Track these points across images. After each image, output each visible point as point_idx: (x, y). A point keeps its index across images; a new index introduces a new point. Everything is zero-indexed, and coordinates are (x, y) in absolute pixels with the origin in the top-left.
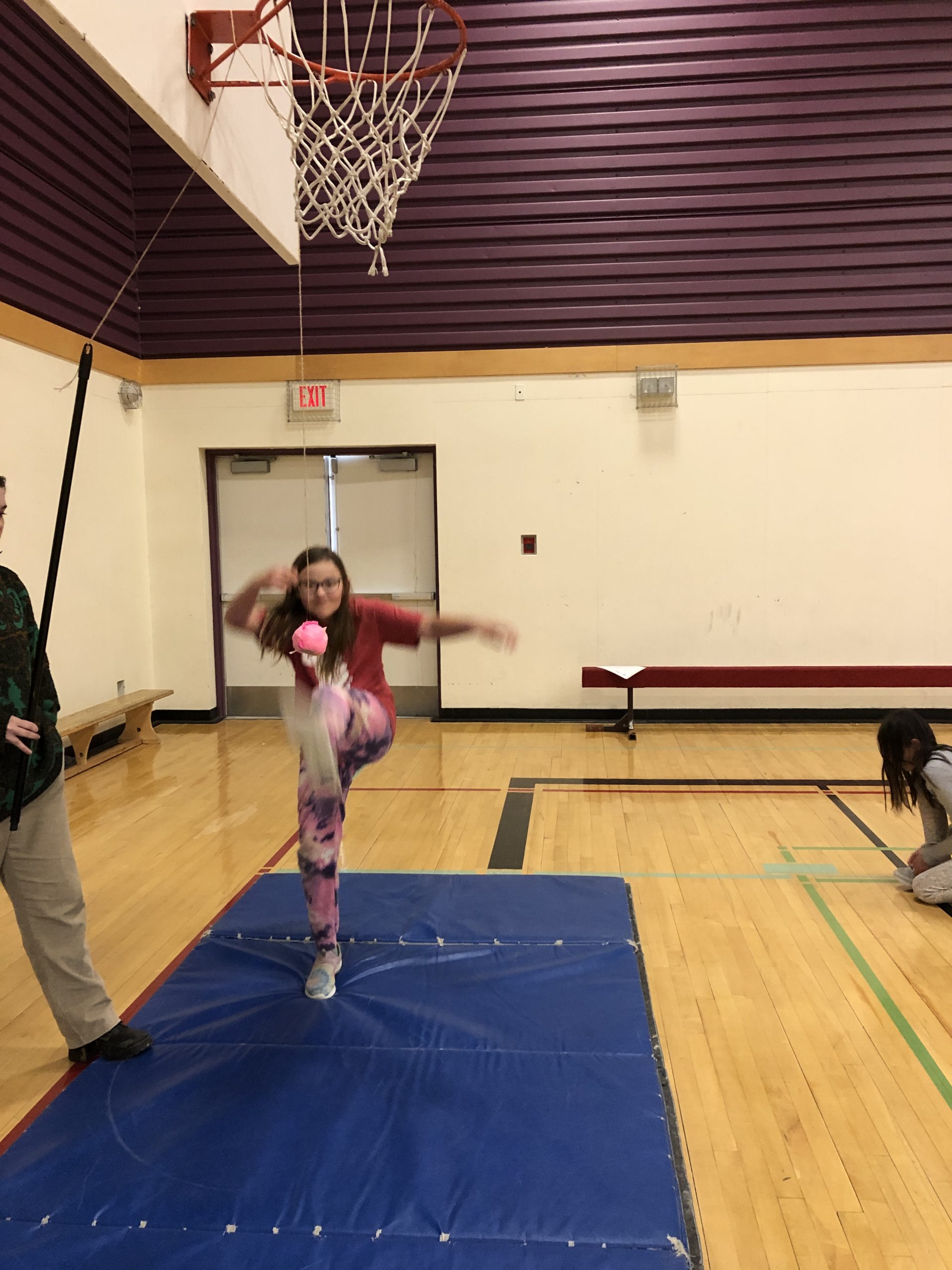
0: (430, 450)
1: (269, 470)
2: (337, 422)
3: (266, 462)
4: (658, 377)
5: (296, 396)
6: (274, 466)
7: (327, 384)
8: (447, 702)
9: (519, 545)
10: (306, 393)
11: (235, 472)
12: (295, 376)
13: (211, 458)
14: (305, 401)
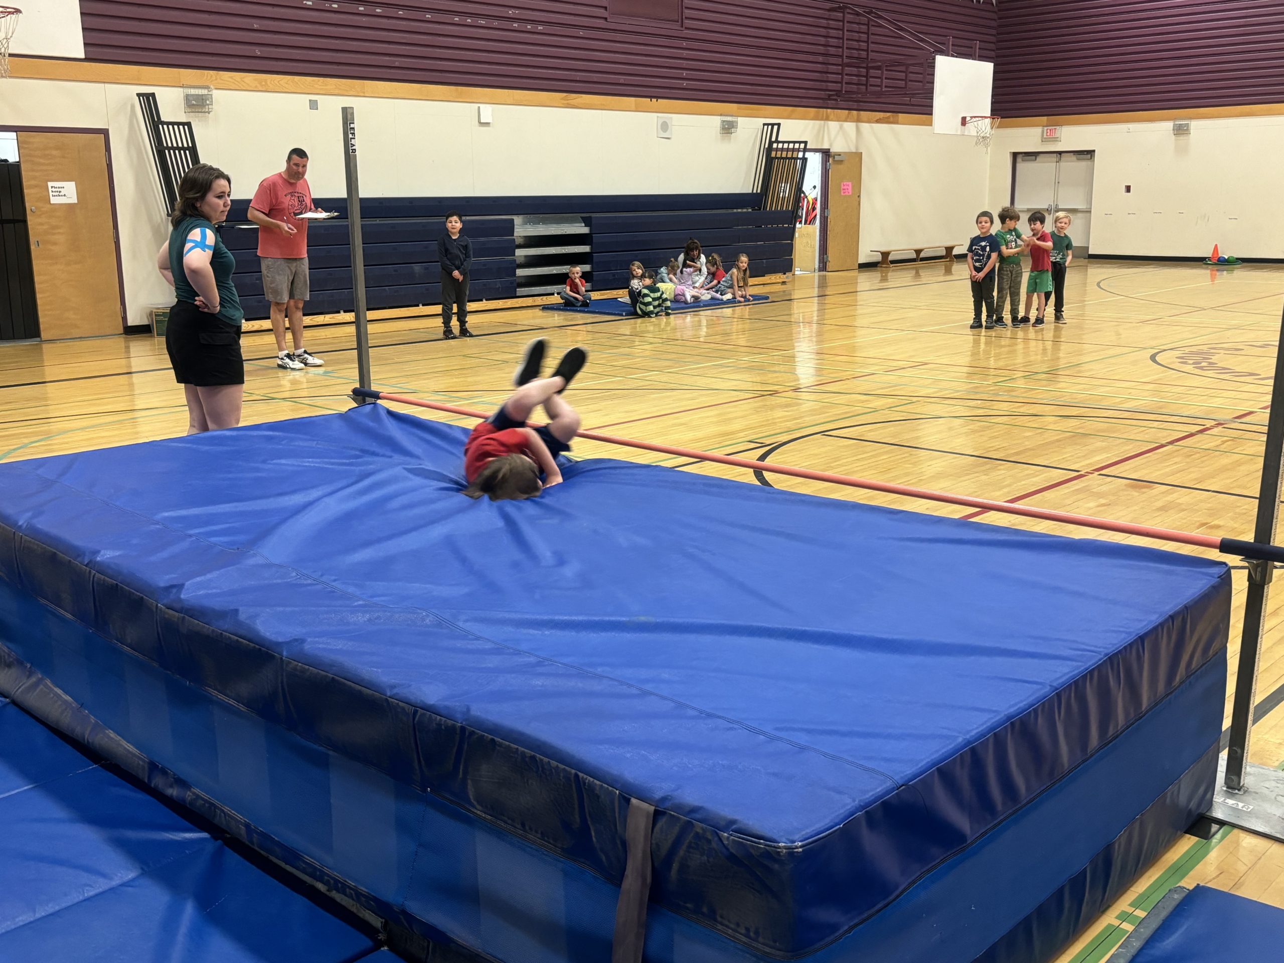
0: (1094, 151)
1: (1036, 159)
2: (1060, 143)
3: (1034, 157)
4: (1181, 123)
5: (1045, 132)
6: (1038, 159)
7: (1058, 127)
8: (1090, 252)
9: (1124, 189)
10: (1049, 131)
11: (1023, 160)
12: (1045, 125)
13: (1015, 155)
14: (1048, 134)
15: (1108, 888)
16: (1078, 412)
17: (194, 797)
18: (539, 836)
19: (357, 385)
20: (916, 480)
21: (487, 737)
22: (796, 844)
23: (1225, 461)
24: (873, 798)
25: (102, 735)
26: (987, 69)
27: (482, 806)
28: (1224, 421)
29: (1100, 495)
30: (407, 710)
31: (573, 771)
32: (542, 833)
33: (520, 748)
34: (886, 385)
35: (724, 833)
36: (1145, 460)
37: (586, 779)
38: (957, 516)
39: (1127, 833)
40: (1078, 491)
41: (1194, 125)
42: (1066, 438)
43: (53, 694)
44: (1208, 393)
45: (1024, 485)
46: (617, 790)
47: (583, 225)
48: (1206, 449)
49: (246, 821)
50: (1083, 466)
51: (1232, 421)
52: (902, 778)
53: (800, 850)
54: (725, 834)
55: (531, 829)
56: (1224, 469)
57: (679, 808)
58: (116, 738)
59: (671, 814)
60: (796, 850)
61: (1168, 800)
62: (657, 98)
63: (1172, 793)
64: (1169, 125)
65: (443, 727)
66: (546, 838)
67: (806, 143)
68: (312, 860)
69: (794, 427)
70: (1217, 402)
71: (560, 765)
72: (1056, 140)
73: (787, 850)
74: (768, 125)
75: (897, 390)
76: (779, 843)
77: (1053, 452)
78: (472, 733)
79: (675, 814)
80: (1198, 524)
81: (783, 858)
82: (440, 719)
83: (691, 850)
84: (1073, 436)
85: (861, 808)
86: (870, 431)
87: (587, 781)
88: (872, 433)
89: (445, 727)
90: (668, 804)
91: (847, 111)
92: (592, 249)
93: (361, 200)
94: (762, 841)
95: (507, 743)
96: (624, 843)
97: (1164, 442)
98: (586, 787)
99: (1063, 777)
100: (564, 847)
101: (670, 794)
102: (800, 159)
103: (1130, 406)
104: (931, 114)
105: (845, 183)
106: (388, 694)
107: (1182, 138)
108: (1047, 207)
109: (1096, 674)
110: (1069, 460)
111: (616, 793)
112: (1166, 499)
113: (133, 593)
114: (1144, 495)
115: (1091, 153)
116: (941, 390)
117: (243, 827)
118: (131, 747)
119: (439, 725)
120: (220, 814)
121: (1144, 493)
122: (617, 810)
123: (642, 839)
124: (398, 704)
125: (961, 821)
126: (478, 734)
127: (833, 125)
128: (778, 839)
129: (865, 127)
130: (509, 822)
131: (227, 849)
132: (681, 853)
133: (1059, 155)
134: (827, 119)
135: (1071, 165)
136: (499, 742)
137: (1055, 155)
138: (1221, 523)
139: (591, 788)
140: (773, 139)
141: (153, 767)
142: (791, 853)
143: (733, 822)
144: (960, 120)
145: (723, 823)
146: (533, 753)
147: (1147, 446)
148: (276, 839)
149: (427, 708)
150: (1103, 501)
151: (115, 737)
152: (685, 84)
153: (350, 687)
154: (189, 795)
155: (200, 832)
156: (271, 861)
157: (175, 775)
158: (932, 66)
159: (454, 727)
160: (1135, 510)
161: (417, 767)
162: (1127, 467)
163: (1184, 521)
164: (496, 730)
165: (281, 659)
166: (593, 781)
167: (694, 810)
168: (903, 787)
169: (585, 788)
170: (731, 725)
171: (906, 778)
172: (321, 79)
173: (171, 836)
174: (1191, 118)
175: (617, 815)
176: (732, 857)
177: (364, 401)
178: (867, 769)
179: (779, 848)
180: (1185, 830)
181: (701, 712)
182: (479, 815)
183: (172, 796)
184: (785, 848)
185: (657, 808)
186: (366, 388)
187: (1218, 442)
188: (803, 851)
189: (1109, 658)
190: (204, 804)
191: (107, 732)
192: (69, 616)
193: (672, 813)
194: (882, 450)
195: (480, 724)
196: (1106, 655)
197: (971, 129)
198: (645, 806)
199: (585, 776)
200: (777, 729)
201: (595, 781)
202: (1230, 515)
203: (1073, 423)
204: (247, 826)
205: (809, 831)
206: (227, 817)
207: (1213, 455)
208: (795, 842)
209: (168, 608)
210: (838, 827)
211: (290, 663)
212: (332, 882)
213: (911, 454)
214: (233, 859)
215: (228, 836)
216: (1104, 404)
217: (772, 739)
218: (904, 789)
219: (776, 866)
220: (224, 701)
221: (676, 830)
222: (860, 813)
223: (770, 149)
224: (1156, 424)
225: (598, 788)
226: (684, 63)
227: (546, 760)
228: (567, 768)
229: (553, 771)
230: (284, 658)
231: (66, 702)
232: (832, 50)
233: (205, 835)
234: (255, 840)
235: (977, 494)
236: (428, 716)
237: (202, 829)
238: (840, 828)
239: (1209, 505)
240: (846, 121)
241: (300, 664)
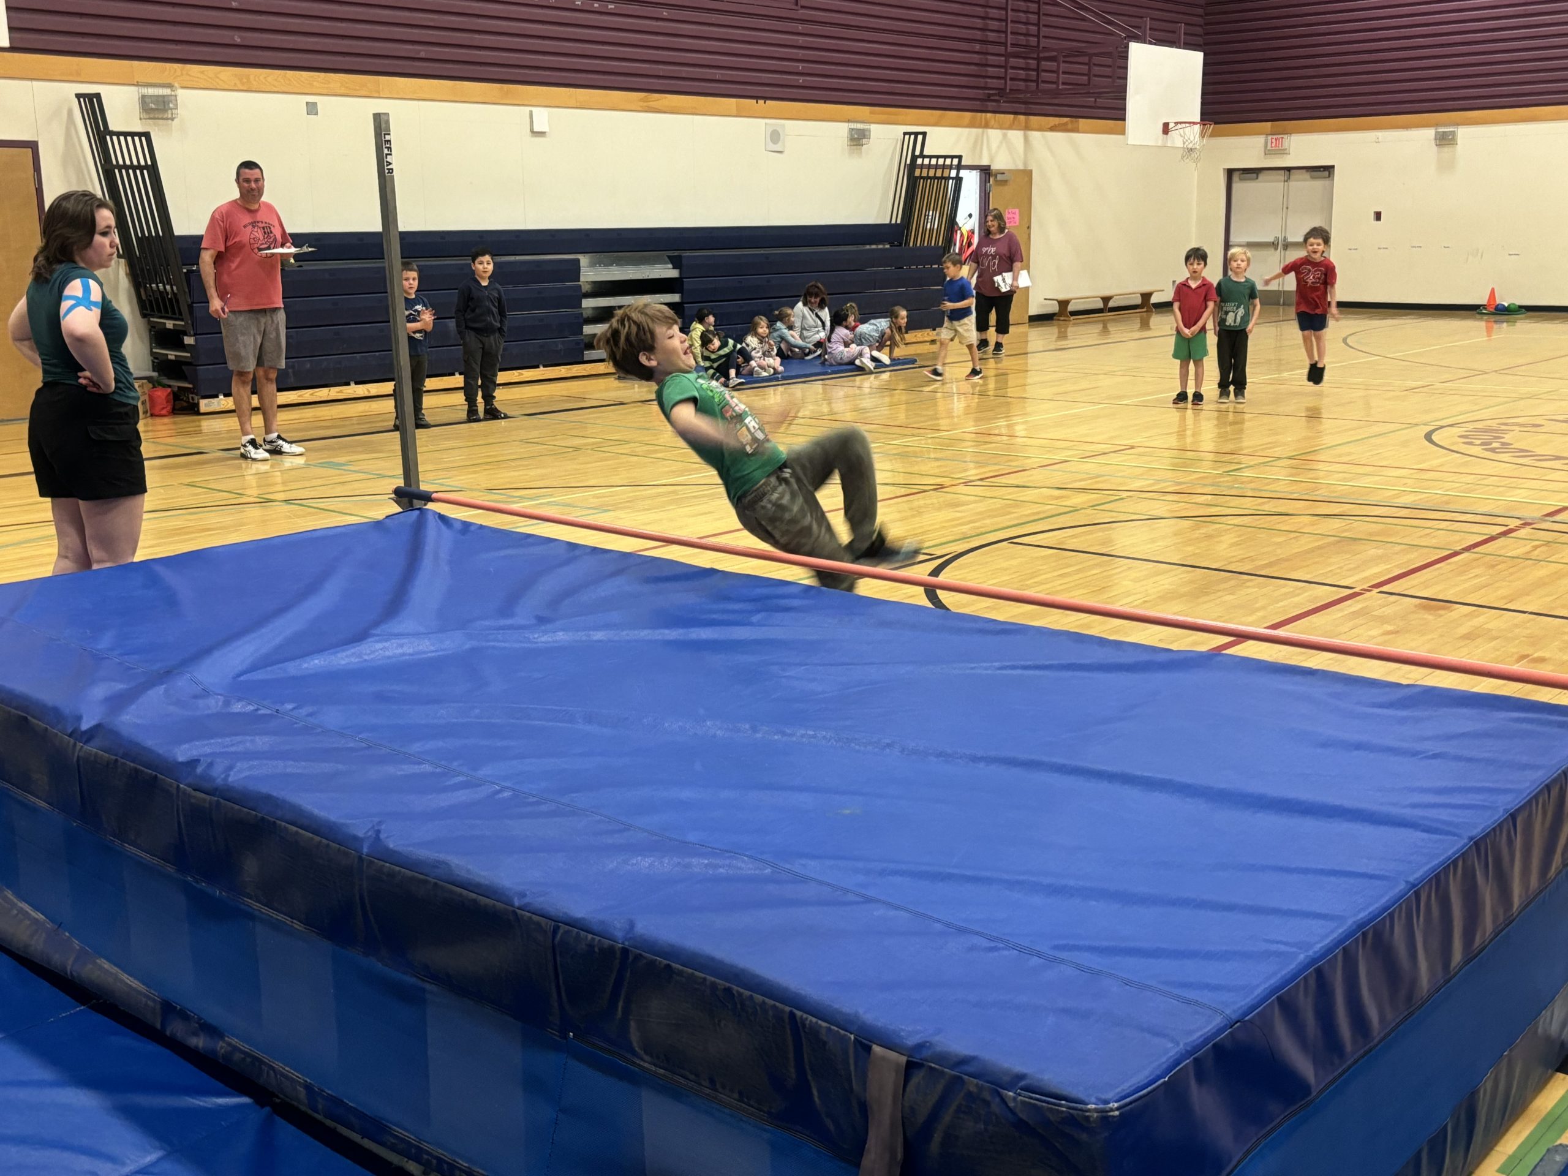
0: (1333, 167)
1: (1257, 178)
2: (1289, 156)
3: (1255, 175)
4: (1445, 130)
5: (1269, 141)
6: (1260, 177)
7: (1285, 136)
9: (1372, 216)
10: (1274, 141)
11: (1241, 179)
12: (1269, 133)
13: (1230, 172)
14: (1273, 145)
15: (1471, 1150)
16: (1341, 509)
17: (229, 1049)
18: (736, 1096)
19: (400, 483)
20: (1141, 601)
21: (660, 962)
22: (1111, 1105)
23: (1542, 572)
24: (1201, 1039)
25: (91, 966)
26: (1195, 60)
27: (652, 1056)
28: (1532, 519)
29: (1383, 619)
30: (543, 925)
31: (788, 1009)
32: (740, 1093)
33: (708, 977)
34: (1086, 476)
35: (1009, 1091)
36: (1436, 573)
37: (807, 1019)
38: (1203, 648)
39: (1493, 1075)
40: (1356, 614)
41: (1464, 133)
42: (1329, 544)
43: (17, 910)
44: (1507, 482)
45: (1284, 606)
46: (851, 1034)
47: (670, 266)
48: (1513, 557)
49: (306, 1081)
50: (1357, 581)
51: (1540, 519)
52: (1234, 1011)
53: (1117, 1113)
54: (1011, 1094)
55: (724, 1087)
56: (1541, 583)
57: (942, 1058)
58: (112, 970)
59: (931, 1067)
60: (1111, 1114)
61: (1540, 1030)
62: (765, 98)
63: (1545, 1019)
64: (1430, 133)
65: (596, 949)
66: (745, 1100)
67: (960, 157)
68: (407, 1134)
69: (970, 533)
70: (1519, 495)
71: (767, 1000)
72: (1283, 152)
73: (1100, 1114)
74: (910, 134)
75: (1102, 482)
76: (1088, 1104)
77: (1314, 563)
78: (638, 957)
79: (937, 1067)
80: (1516, 656)
81: (1094, 1125)
82: (593, 939)
83: (962, 1116)
84: (1339, 542)
85: (1189, 1053)
86: (1073, 537)
87: (808, 1022)
88: (1075, 540)
89: (599, 949)
90: (926, 1053)
91: (1012, 116)
92: (682, 297)
93: (404, 235)
94: (1063, 1102)
95: (690, 971)
96: (864, 1108)
97: (1458, 548)
98: (806, 1030)
99: (1422, 1004)
100: (773, 1110)
101: (927, 1039)
102: (953, 178)
103: (1406, 502)
104: (1124, 120)
105: (1010, 211)
106: (517, 903)
107: (1446, 149)
108: (1271, 239)
109: (1460, 864)
110: (1338, 573)
111: (850, 1038)
112: (1470, 623)
113: (142, 771)
114: (1441, 619)
115: (1329, 170)
116: (1158, 481)
117: (301, 1089)
118: (136, 982)
119: (591, 946)
120: (268, 1072)
121: (1441, 616)
122: (852, 1061)
123: (889, 1101)
124: (530, 918)
125: (1304, 1066)
126: (645, 958)
127: (994, 134)
128: (1087, 1100)
129: (1035, 135)
130: (692, 1077)
131: (278, 1120)
132: (947, 1118)
133: (1287, 173)
134: (987, 126)
135: (1302, 185)
136: (678, 970)
137: (1283, 172)
138: (1545, 654)
139: (814, 1032)
140: (917, 153)
141: (168, 1008)
142: (1105, 1118)
143: (1021, 1077)
144: (1161, 127)
145: (1006, 1079)
146: (728, 985)
147: (1438, 554)
148: (350, 1104)
149: (573, 923)
150: (1389, 628)
151: (109, 969)
152: (801, 80)
153: (461, 895)
154: (221, 1047)
155: (238, 1096)
156: (341, 1135)
157: (200, 1019)
158: (1125, 57)
159: (611, 949)
160: (1433, 639)
161: (556, 1004)
162: (1415, 582)
163: (1498, 653)
164: (673, 953)
165: (360, 858)
166: (817, 1023)
167: (964, 1061)
168: (1238, 1024)
169: (805, 1032)
170: (993, 944)
171: (1240, 1012)
172: (322, 75)
173: (197, 1102)
174: (1458, 124)
175: (852, 1068)
176: (1021, 1125)
177: (411, 505)
178: (1188, 1002)
179: (1089, 1110)
180: (1556, 1067)
181: (948, 925)
182: (647, 1069)
183: (197, 1047)
184: (1096, 1110)
185: (910, 1059)
186: (413, 488)
187: (1528, 548)
188: (1120, 1114)
189: (1474, 842)
190: (244, 1059)
191: (98, 961)
192: (43, 804)
193: (933, 1065)
194: (1091, 563)
195: (652, 947)
196: (1471, 839)
197: (1176, 139)
198: (893, 1055)
199: (805, 1016)
200: (1056, 947)
201: (820, 1022)
202: (1556, 643)
203: (1336, 524)
204: (308, 1087)
205: (1126, 1086)
206: (278, 1076)
207: (1521, 565)
208: (1109, 1103)
209: (194, 790)
210: (1162, 1081)
211: (371, 862)
212: (434, 1161)
213: (1130, 568)
214: (287, 1133)
215: (279, 1101)
216: (1373, 499)
217: (1054, 961)
218: (1238, 1027)
219: (1084, 1137)
220: (272, 917)
221: (940, 1087)
222: (1188, 1061)
223: (913, 166)
224: (1444, 525)
225: (824, 1032)
226: (801, 53)
227: (747, 993)
228: (778, 1004)
229: (758, 1008)
230: (364, 856)
231: (36, 921)
232: (992, 36)
233: (245, 1100)
234: (320, 1107)
235: (1223, 619)
236: (574, 934)
237: (242, 1092)
238: (1165, 1082)
239: (1529, 631)
240: (1010, 128)
241: (388, 865)
